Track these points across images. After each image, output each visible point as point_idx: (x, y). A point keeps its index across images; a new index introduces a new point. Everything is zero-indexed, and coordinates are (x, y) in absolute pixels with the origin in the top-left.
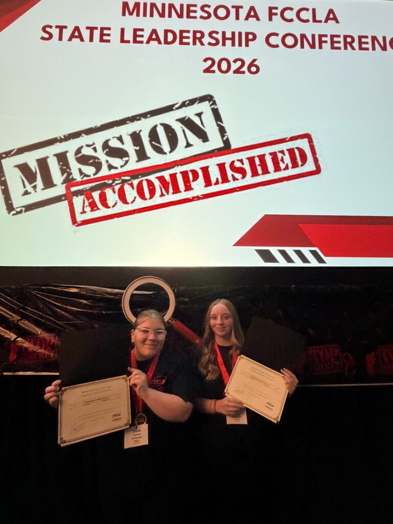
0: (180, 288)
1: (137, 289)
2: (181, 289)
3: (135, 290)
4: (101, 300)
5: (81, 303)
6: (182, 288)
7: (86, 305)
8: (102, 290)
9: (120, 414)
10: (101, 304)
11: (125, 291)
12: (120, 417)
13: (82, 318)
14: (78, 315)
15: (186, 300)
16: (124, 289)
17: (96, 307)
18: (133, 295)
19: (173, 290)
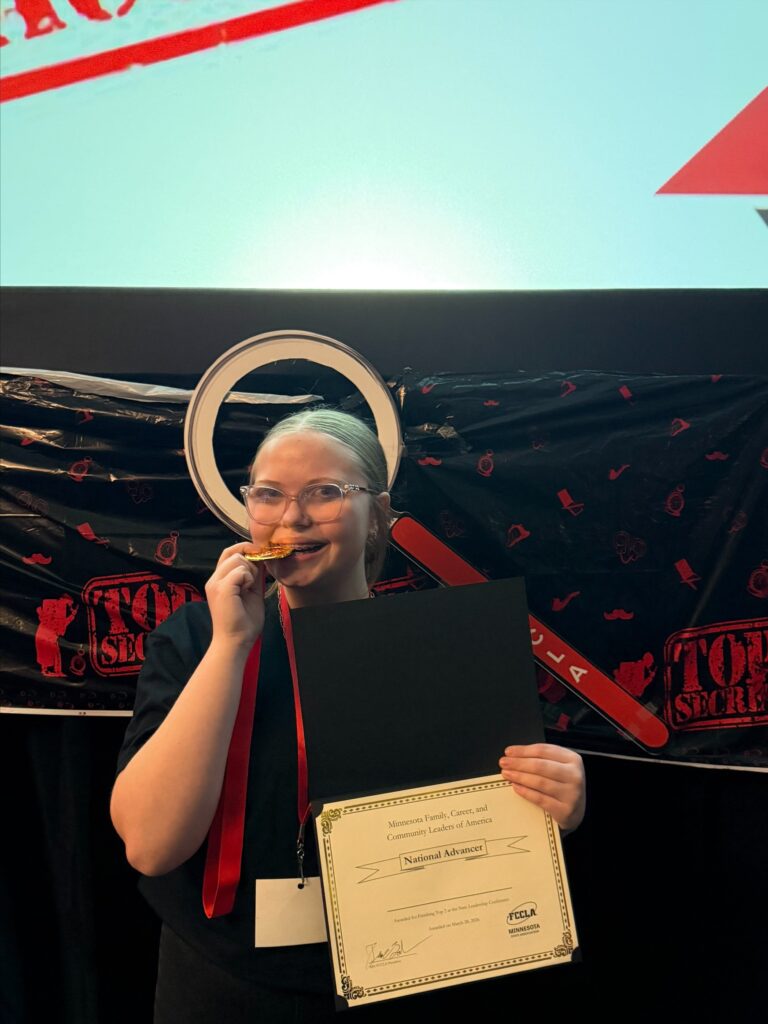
0: (421, 384)
1: (242, 385)
2: (426, 390)
3: (236, 388)
4: (100, 427)
5: (17, 441)
6: (427, 384)
7: (36, 446)
8: (98, 385)
9: (533, 911)
10: (99, 446)
11: (194, 393)
12: (532, 921)
13: (25, 496)
14: (9, 489)
15: (446, 432)
16: (190, 383)
17: (81, 455)
18: (226, 410)
19: (393, 393)
